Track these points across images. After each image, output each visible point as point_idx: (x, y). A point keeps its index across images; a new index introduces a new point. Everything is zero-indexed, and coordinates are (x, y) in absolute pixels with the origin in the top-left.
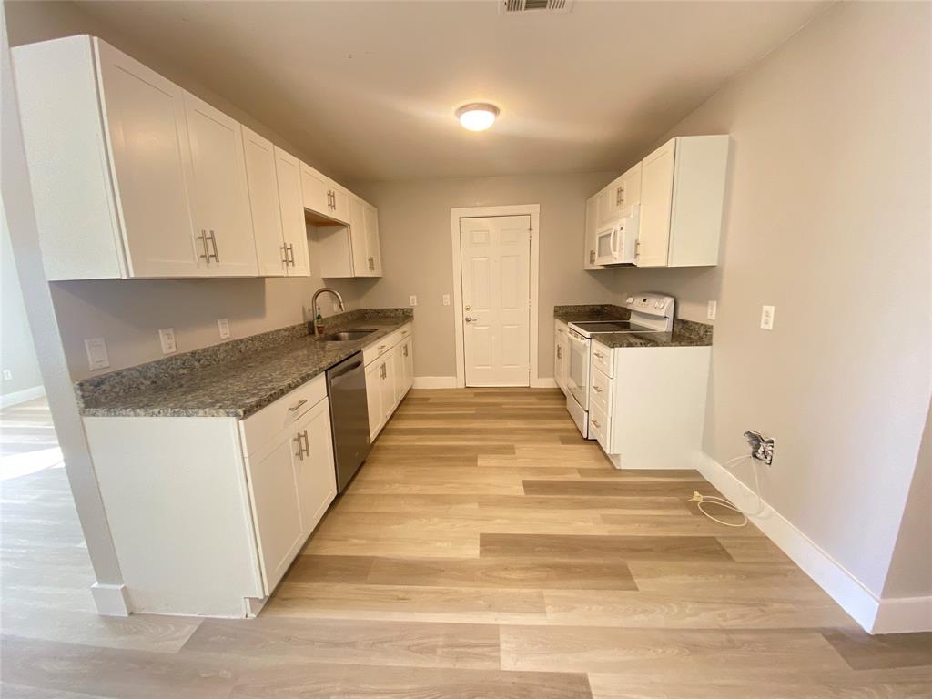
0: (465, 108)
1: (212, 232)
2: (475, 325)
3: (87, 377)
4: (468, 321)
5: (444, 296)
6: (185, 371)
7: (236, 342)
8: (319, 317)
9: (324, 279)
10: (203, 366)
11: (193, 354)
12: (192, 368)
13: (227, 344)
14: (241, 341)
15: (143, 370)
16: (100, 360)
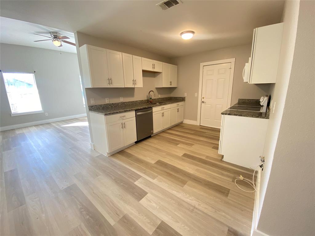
0: (182, 33)
1: (111, 78)
2: (205, 104)
3: (90, 105)
4: (203, 102)
5: (195, 93)
6: (110, 107)
7: (124, 102)
8: (151, 98)
9: (156, 88)
10: (115, 106)
11: (112, 104)
12: (112, 107)
13: (122, 103)
14: (126, 102)
15: (101, 106)
16: (93, 103)
